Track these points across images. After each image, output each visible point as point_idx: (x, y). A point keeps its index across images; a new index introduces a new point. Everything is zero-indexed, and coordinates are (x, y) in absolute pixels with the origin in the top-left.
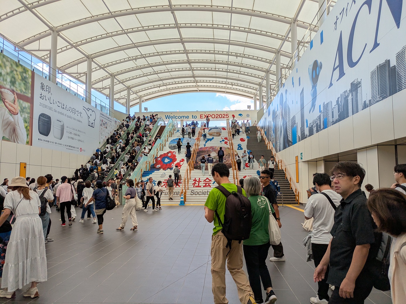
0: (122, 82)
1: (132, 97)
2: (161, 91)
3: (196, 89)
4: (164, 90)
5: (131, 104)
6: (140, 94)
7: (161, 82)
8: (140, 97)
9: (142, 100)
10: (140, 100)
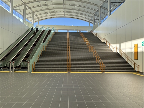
0: (30, 8)
1: (35, 17)
2: (48, 16)
3: (63, 16)
4: (49, 16)
5: (34, 21)
6: (39, 16)
7: (48, 11)
8: (38, 18)
10: (38, 20)
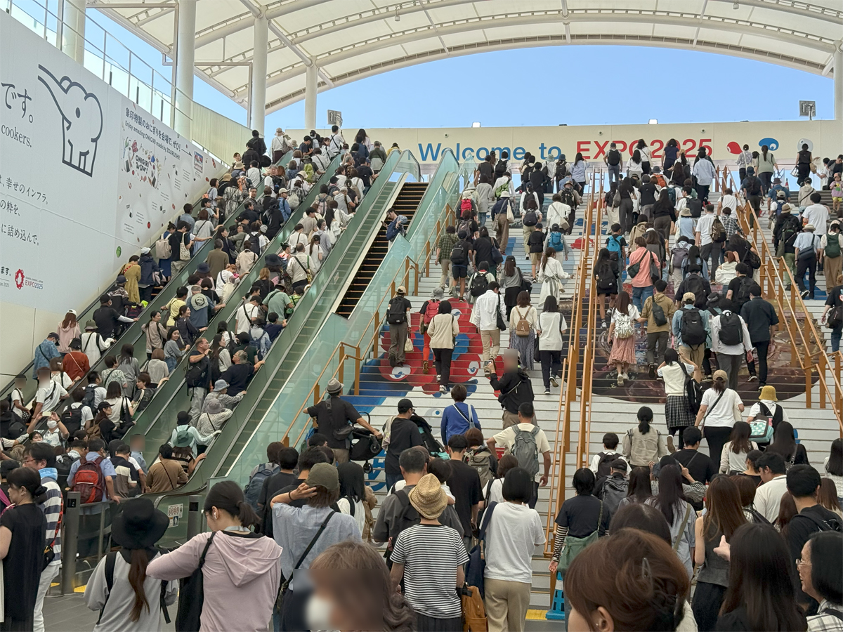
1: (279, 60)
3: (557, 28)
4: (417, 35)
8: (312, 65)
9: (320, 80)
